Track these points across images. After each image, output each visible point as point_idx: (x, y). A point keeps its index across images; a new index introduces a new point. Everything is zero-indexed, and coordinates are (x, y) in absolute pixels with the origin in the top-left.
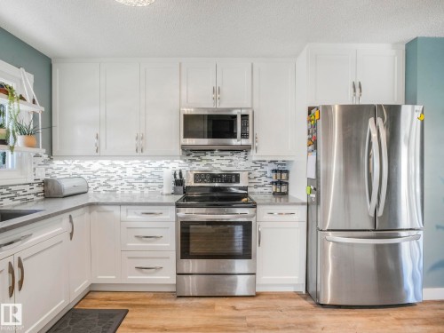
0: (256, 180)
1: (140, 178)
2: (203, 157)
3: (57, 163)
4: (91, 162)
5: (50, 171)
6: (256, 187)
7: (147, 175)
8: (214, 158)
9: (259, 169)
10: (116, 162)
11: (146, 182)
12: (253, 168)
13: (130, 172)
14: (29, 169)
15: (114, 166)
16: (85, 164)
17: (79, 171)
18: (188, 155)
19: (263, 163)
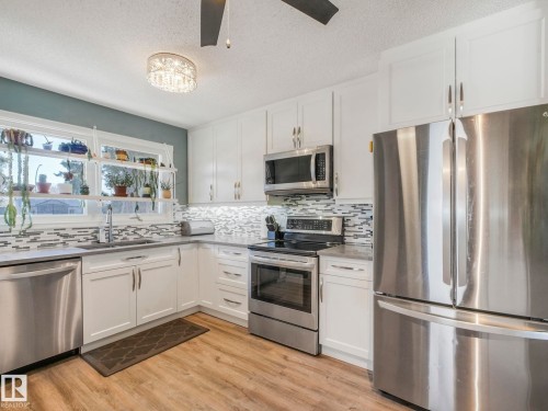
0: (356, 228)
1: (248, 223)
2: (299, 202)
3: (192, 209)
4: (215, 208)
5: (186, 215)
6: (356, 237)
7: (252, 220)
8: (310, 203)
9: (360, 215)
10: (232, 208)
11: (252, 226)
12: (352, 214)
13: (241, 217)
14: (170, 213)
15: (230, 211)
16: (213, 210)
17: (209, 216)
18: (286, 200)
19: (365, 208)
